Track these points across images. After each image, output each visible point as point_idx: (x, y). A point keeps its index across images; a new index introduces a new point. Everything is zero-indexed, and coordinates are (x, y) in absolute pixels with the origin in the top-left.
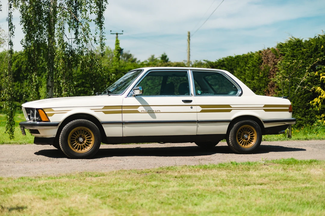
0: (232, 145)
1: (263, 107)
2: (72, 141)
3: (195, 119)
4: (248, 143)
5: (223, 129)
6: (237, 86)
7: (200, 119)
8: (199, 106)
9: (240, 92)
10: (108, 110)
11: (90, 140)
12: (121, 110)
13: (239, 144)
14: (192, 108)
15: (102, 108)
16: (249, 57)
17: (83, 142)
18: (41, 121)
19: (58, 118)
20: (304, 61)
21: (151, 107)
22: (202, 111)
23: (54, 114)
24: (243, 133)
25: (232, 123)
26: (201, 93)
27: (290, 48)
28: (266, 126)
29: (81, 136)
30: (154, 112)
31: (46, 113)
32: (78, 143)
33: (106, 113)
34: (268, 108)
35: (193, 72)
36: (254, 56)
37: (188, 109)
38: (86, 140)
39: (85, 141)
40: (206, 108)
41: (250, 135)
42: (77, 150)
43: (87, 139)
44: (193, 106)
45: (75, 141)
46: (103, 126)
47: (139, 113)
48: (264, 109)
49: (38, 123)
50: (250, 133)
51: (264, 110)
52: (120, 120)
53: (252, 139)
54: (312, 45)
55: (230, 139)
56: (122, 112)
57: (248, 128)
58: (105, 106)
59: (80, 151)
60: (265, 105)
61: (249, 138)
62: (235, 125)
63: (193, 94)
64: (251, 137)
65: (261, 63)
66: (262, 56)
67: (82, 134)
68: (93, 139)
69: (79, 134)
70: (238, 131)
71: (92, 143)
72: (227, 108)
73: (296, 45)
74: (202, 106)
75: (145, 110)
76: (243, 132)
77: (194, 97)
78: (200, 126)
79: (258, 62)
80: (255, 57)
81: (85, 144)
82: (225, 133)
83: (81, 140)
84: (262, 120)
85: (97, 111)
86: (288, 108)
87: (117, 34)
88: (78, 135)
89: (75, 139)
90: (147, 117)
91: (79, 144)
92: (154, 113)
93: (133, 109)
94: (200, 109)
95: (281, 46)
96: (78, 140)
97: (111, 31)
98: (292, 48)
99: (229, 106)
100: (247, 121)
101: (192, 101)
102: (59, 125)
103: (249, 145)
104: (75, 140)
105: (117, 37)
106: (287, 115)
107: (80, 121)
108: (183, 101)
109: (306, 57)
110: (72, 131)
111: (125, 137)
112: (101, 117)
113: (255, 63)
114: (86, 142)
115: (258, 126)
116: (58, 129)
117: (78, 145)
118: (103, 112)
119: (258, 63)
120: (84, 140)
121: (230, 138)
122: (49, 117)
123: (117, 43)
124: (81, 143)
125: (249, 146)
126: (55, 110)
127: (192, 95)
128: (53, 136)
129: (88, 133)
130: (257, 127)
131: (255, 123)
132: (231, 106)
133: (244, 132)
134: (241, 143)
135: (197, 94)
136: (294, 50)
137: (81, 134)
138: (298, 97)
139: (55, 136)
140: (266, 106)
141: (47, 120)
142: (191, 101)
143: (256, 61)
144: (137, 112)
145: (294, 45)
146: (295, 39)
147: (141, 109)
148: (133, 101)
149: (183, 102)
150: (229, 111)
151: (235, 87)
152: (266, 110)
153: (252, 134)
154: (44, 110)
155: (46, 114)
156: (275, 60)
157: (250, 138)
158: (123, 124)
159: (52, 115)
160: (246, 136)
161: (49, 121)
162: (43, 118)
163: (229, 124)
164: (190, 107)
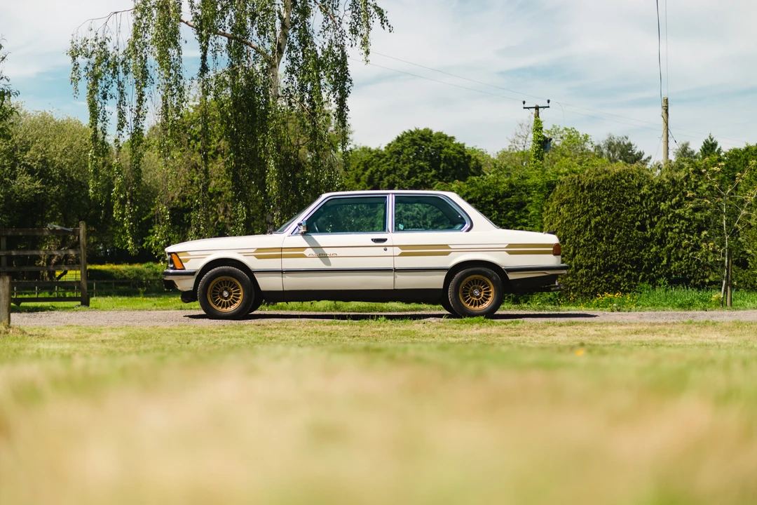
1: (506, 248)
2: (213, 296)
3: (391, 266)
4: (480, 302)
5: (437, 281)
6: (465, 217)
7: (398, 266)
8: (398, 247)
9: (467, 226)
10: (261, 253)
11: (238, 295)
12: (281, 253)
13: (465, 304)
14: (386, 250)
15: (255, 250)
17: (229, 297)
18: (176, 269)
19: (194, 265)
21: (323, 248)
22: (402, 255)
23: (189, 259)
24: (471, 287)
25: (451, 272)
26: (405, 228)
28: (511, 276)
29: (226, 289)
30: (328, 256)
31: (180, 258)
32: (222, 298)
33: (259, 257)
34: (514, 249)
35: (396, 197)
37: (380, 251)
39: (232, 296)
40: (408, 250)
42: (220, 308)
43: (234, 293)
44: (387, 248)
46: (255, 275)
47: (307, 257)
48: (506, 251)
49: (171, 271)
50: (484, 288)
51: (508, 251)
52: (278, 267)
53: (486, 297)
55: (449, 297)
56: (281, 256)
57: (481, 279)
58: (258, 249)
59: (224, 310)
60: (510, 244)
61: (482, 296)
62: (457, 275)
63: (390, 230)
64: (485, 293)
67: (228, 287)
68: (241, 293)
69: (224, 287)
70: (463, 284)
71: (241, 298)
72: (444, 250)
74: (401, 247)
75: (314, 253)
77: (391, 234)
78: (398, 276)
81: (231, 300)
82: (442, 287)
83: (226, 294)
84: (503, 268)
85: (246, 255)
86: (552, 249)
87: (537, 108)
88: (222, 288)
90: (318, 264)
91: (224, 300)
93: (297, 252)
94: (399, 251)
96: (221, 294)
97: (524, 103)
99: (446, 246)
100: (477, 269)
101: (387, 239)
102: (197, 274)
103: (482, 306)
104: (218, 294)
105: (537, 115)
106: (551, 260)
107: (223, 269)
108: (372, 240)
110: (214, 282)
111: (286, 291)
112: (253, 263)
114: (233, 298)
115: (496, 276)
116: (195, 279)
117: (222, 301)
118: (255, 256)
120: (230, 294)
121: (449, 294)
122: (184, 264)
123: (538, 127)
124: (226, 298)
126: (191, 255)
127: (388, 231)
128: (190, 289)
129: (235, 286)
130: (494, 278)
131: (490, 272)
132: (450, 246)
133: (473, 286)
134: (468, 303)
135: (397, 229)
137: (226, 286)
139: (192, 289)
140: (510, 246)
141: (182, 268)
142: (384, 240)
144: (303, 256)
147: (309, 252)
148: (300, 241)
150: (447, 254)
151: (462, 218)
152: (510, 253)
153: (487, 290)
154: (178, 254)
155: (180, 260)
157: (484, 295)
158: (282, 274)
159: (187, 261)
160: (476, 292)
161: (184, 269)
162: (178, 265)
163: (446, 273)
164: (383, 248)
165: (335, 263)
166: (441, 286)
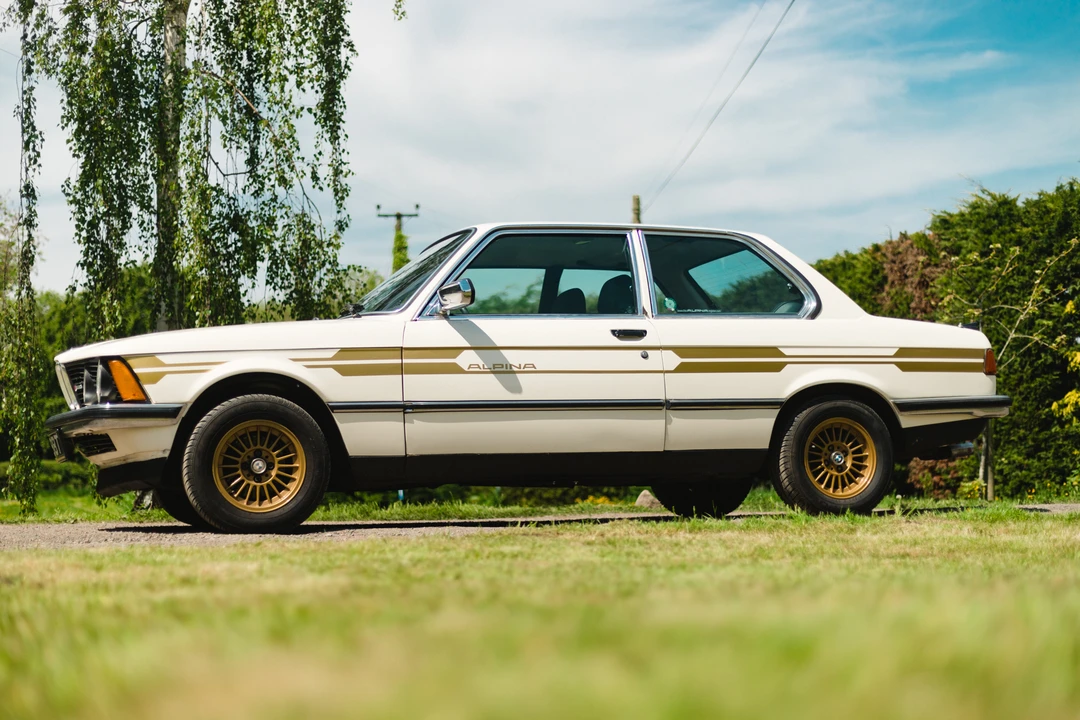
0: (790, 488)
1: (895, 356)
2: (226, 471)
3: (660, 396)
4: (846, 480)
5: (755, 431)
6: (800, 284)
7: (674, 395)
8: (670, 352)
9: (810, 305)
10: (351, 361)
11: (292, 468)
12: (399, 361)
13: (817, 485)
14: (645, 357)
15: (331, 354)
16: (840, 269)
17: (267, 475)
18: (119, 400)
19: (177, 389)
20: (1027, 268)
21: (502, 351)
22: (682, 369)
23: (162, 374)
24: (827, 446)
25: (788, 409)
26: (678, 307)
27: (976, 226)
28: (907, 421)
29: (258, 455)
30: (515, 369)
31: (136, 371)
32: (248, 477)
33: (344, 371)
34: (911, 360)
35: (646, 236)
36: (855, 262)
37: (632, 359)
38: (277, 466)
39: (274, 473)
40: (695, 359)
41: (854, 453)
42: (245, 503)
43: (280, 462)
44: (648, 352)
45: (237, 470)
46: (337, 417)
47: (463, 372)
48: (897, 364)
49: (108, 406)
50: (851, 447)
51: (899, 365)
52: (395, 396)
53: (859, 467)
54: (1048, 211)
55: (782, 468)
56: (401, 370)
57: (845, 428)
58: (343, 350)
59: (255, 506)
60: (901, 349)
61: (849, 465)
62: (800, 418)
63: (648, 310)
64: (854, 459)
65: (880, 287)
66: (882, 263)
67: (264, 447)
68: (300, 464)
69: (253, 448)
70: (811, 438)
71: (299, 476)
72: (768, 359)
73: (997, 216)
74: (680, 351)
75: (481, 363)
76: (827, 442)
77: (652, 320)
78: (675, 420)
79: (869, 281)
80: (859, 265)
81: (273, 481)
83: (259, 466)
84: (891, 401)
85: (313, 365)
86: (982, 361)
87: (399, 216)
88: (249, 451)
89: (237, 463)
90: (491, 388)
91: (253, 483)
92: (514, 372)
93: (439, 360)
94: (674, 360)
95: (944, 223)
96: (247, 467)
97: (378, 207)
98: (982, 226)
99: (774, 351)
100: (840, 403)
101: (645, 332)
102: (183, 413)
103: (850, 488)
104: (238, 466)
105: (399, 227)
106: (979, 386)
107: (255, 401)
108: (613, 332)
109: (1032, 254)
110: (228, 436)
111: (412, 457)
112: (330, 386)
113: (858, 286)
114: (277, 476)
115: (878, 422)
116: (175, 428)
117: (248, 485)
118: (336, 368)
119: (869, 286)
120: (270, 466)
121: (781, 462)
122: (147, 388)
124: (259, 478)
125: (850, 492)
126: (166, 362)
127: (645, 312)
128: (160, 455)
129: (284, 444)
130: (875, 425)
131: (866, 410)
132: (786, 352)
133: (831, 443)
134: (821, 481)
135: (662, 311)
136: (989, 232)
137: (259, 447)
138: (1010, 390)
139: (167, 455)
140: (903, 352)
141: (140, 396)
142: (641, 334)
143: (864, 278)
144: (455, 369)
145: (989, 216)
146: (994, 197)
147: (467, 359)
148: (441, 333)
149: (614, 335)
150: (778, 367)
151: (795, 290)
152: (904, 367)
153: (859, 451)
154: (130, 362)
155: (135, 376)
156: (928, 269)
157: (853, 465)
158: (405, 413)
159: (155, 378)
160: (837, 457)
161: (147, 400)
162: (127, 390)
163: (777, 412)
164: (640, 352)
165: (533, 388)
166: (765, 445)
